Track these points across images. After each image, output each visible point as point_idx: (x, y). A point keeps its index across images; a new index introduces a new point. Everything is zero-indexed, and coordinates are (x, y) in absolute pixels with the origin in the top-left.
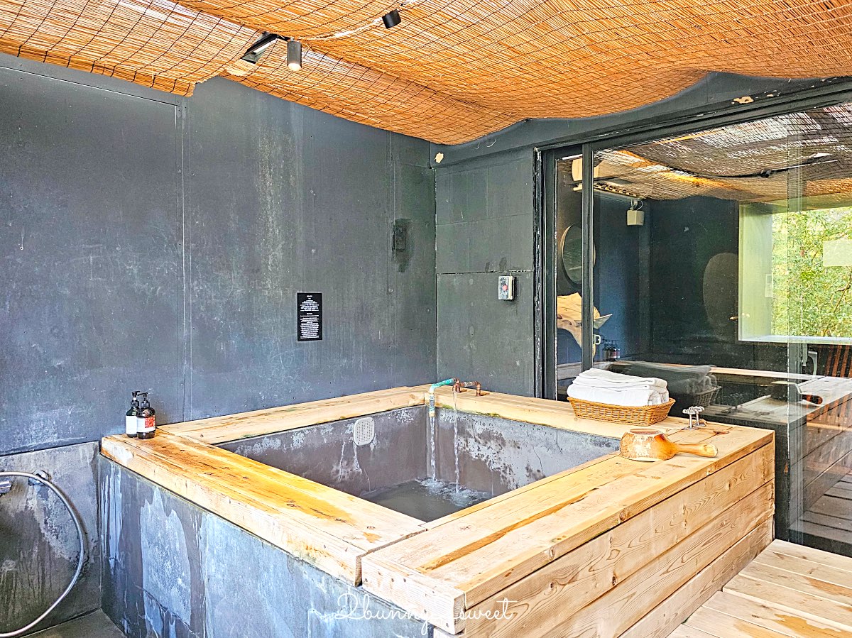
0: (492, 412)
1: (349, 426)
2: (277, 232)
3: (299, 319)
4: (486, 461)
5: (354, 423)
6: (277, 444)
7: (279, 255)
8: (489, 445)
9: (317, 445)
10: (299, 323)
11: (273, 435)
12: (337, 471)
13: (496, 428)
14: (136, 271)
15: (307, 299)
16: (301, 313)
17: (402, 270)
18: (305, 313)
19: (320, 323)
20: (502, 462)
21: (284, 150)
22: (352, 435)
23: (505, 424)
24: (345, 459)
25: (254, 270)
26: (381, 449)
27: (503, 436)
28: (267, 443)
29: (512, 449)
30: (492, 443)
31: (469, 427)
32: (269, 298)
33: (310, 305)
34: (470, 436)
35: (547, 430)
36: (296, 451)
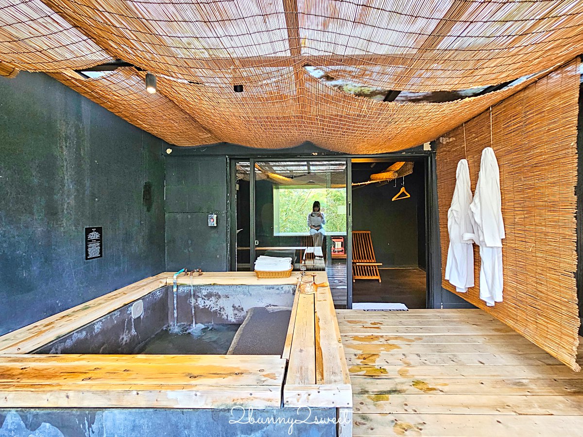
0: (212, 283)
1: (129, 309)
2: (71, 186)
3: (87, 245)
4: (209, 308)
5: (132, 305)
6: (83, 334)
7: (72, 202)
8: (211, 299)
9: (110, 326)
10: (87, 248)
11: (79, 330)
12: (123, 339)
13: (215, 290)
15: (91, 232)
16: (88, 241)
17: (148, 210)
18: (91, 241)
19: (101, 246)
20: (218, 306)
21: (76, 131)
22: (131, 313)
23: (221, 287)
24: (127, 329)
25: (52, 212)
26: (147, 317)
27: (219, 294)
28: (76, 336)
29: (224, 299)
30: (213, 298)
31: (198, 292)
33: (94, 235)
34: (199, 297)
35: (244, 287)
36: (97, 335)
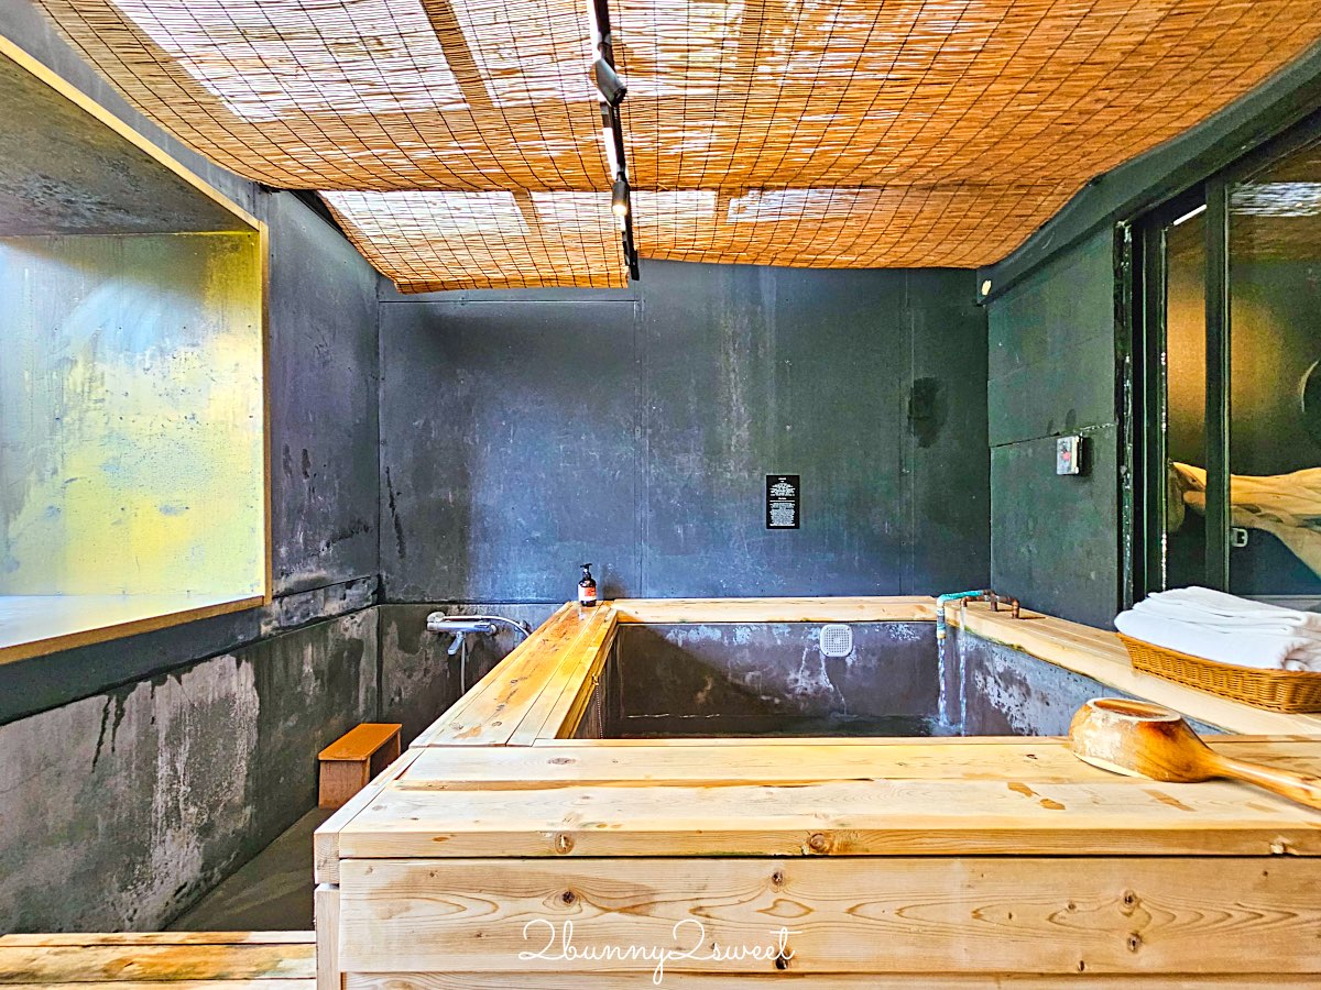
0: (1016, 643)
1: (814, 631)
2: (742, 410)
3: (768, 504)
4: (1007, 714)
5: (821, 628)
6: (716, 635)
7: (745, 434)
8: (1010, 690)
9: (767, 645)
10: (769, 509)
11: (713, 625)
12: (796, 681)
13: (1021, 667)
14: (598, 457)
15: (779, 482)
16: (770, 498)
17: (925, 445)
18: (776, 498)
19: (796, 509)
21: (751, 321)
22: (818, 642)
23: (1030, 664)
24: (807, 668)
25: (714, 452)
26: (864, 667)
27: (1028, 682)
28: (706, 632)
29: (1039, 704)
30: (1014, 690)
31: (988, 660)
32: (732, 480)
33: (782, 489)
34: (989, 674)
36: (741, 647)
